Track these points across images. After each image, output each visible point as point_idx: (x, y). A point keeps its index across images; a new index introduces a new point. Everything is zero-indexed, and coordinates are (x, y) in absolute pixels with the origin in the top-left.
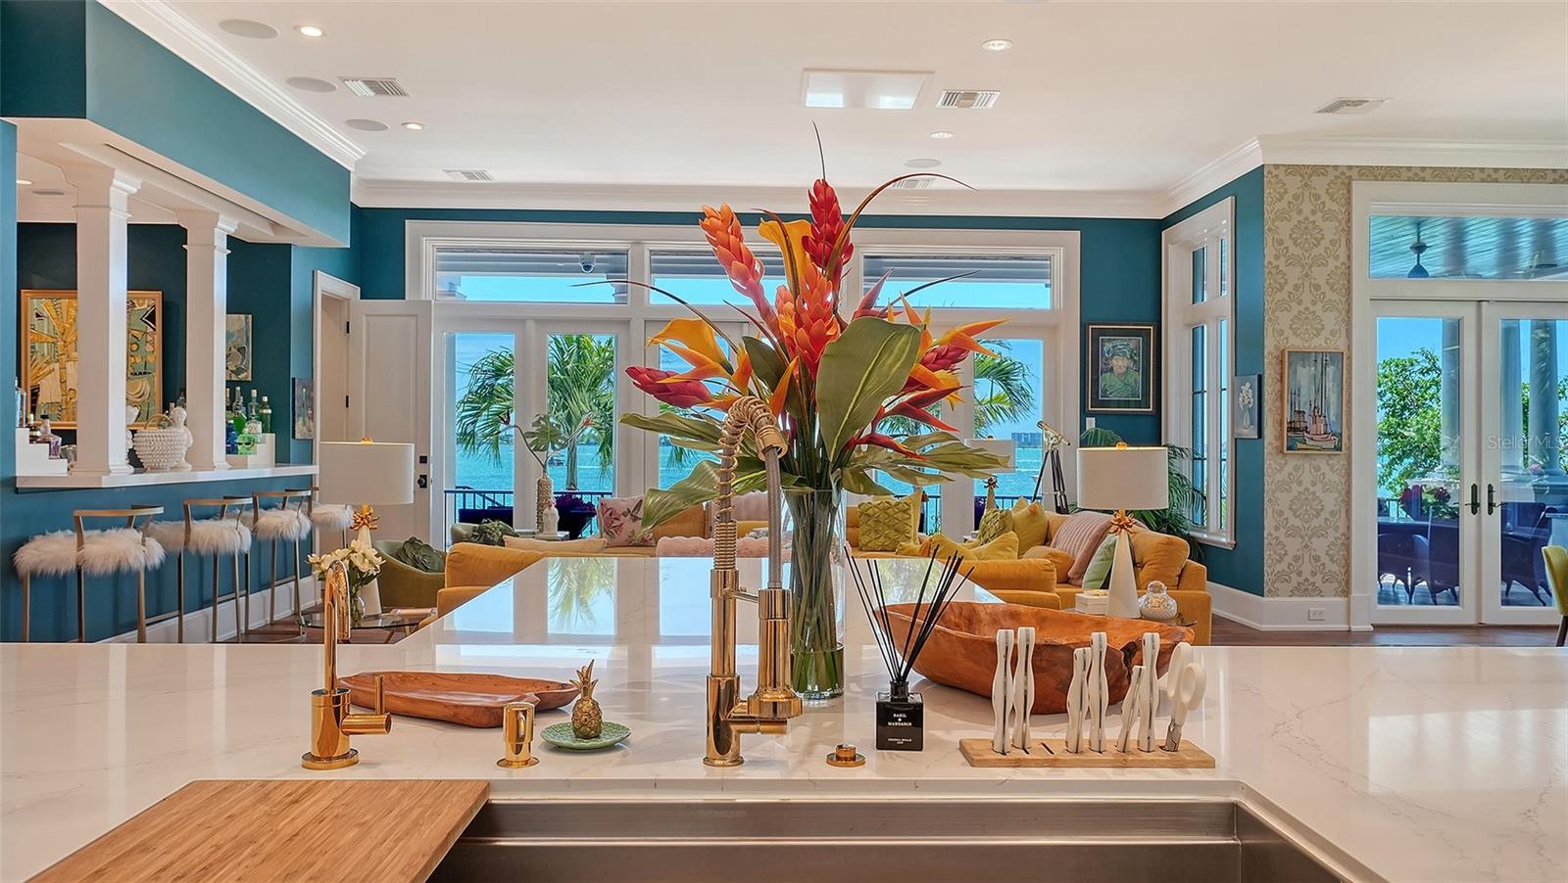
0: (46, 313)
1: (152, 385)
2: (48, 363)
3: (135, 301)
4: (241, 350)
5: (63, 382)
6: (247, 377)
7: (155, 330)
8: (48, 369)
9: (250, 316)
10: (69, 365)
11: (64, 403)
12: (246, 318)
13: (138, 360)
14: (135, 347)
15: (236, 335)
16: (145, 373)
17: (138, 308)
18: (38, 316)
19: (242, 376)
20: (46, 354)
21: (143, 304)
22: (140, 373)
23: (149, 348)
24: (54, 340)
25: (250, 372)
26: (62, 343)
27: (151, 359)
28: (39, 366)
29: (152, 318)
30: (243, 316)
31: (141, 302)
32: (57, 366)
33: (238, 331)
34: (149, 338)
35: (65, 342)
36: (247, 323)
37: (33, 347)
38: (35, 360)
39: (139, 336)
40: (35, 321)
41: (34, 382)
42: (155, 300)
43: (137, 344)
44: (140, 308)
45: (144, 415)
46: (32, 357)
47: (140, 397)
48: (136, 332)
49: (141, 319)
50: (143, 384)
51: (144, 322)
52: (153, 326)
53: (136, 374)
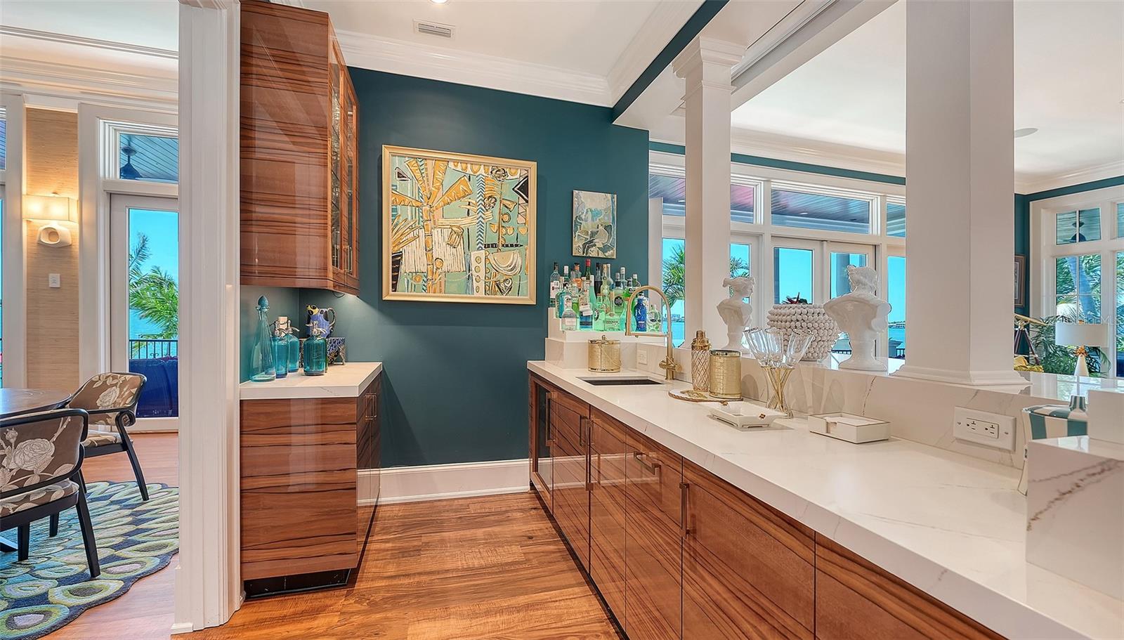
0: (409, 174)
1: (524, 258)
2: (411, 228)
3: (507, 170)
4: (608, 228)
5: (428, 250)
6: (613, 255)
7: (527, 202)
8: (411, 235)
9: (616, 196)
10: (435, 232)
11: (430, 273)
12: (613, 198)
13: (510, 231)
14: (506, 217)
15: (604, 213)
16: (517, 246)
17: (510, 177)
18: (400, 175)
20: (409, 218)
21: (515, 174)
22: (512, 246)
23: (520, 219)
24: (419, 204)
25: (615, 249)
26: (428, 208)
27: (523, 231)
28: (400, 232)
29: (523, 188)
30: (609, 196)
31: (513, 171)
32: (422, 233)
33: (605, 210)
34: (521, 210)
35: (431, 207)
36: (613, 203)
37: (394, 210)
38: (397, 225)
39: (511, 206)
40: (398, 182)
41: (396, 249)
42: (527, 171)
43: (509, 215)
44: (512, 177)
45: (515, 289)
46: (393, 220)
47: (512, 270)
48: (509, 203)
49: (513, 189)
50: (514, 257)
51: (516, 192)
52: (526, 197)
53: (507, 246)
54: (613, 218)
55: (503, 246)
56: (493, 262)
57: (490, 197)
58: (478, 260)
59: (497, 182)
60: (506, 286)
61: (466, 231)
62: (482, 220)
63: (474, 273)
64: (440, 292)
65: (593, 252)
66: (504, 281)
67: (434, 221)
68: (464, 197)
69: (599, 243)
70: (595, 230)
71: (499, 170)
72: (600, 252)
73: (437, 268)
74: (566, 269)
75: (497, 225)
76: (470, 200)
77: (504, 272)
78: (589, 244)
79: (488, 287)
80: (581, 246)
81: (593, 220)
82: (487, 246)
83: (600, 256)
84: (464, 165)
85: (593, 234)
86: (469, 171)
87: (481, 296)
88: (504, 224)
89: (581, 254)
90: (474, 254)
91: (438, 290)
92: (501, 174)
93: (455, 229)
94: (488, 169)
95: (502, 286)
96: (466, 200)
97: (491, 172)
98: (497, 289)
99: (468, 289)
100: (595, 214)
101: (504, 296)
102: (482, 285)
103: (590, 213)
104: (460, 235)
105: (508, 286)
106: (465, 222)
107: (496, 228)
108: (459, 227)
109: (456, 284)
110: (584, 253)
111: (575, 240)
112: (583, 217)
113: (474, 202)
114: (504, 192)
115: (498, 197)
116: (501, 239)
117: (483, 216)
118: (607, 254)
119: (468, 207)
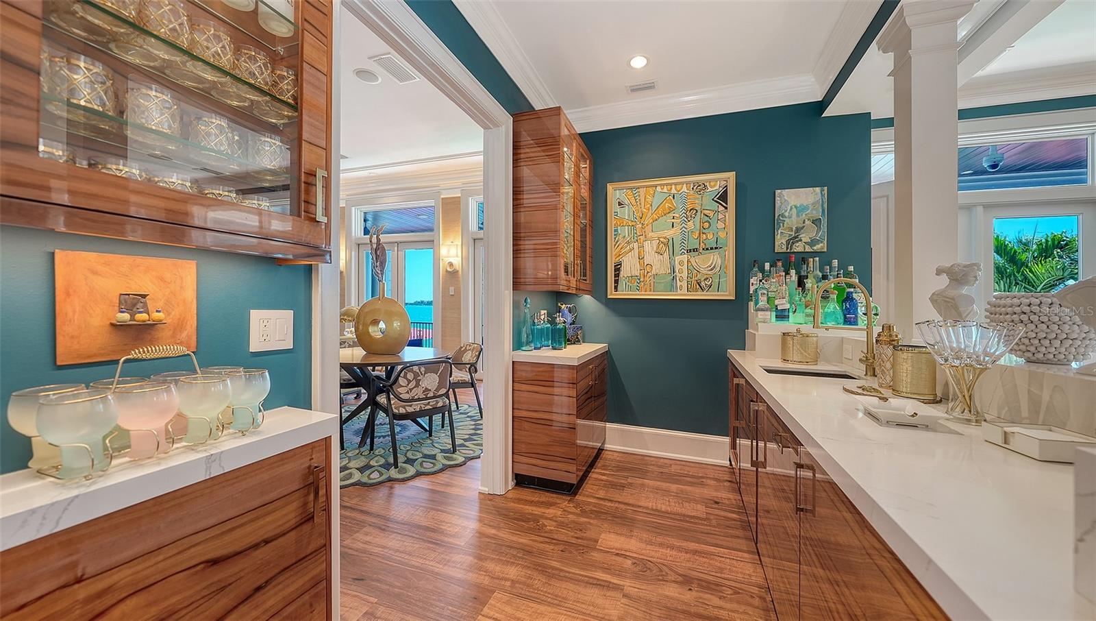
0: (626, 202)
1: (723, 258)
2: (628, 243)
3: (707, 184)
4: (816, 222)
5: (641, 258)
6: (822, 248)
7: (726, 208)
8: (628, 248)
9: (826, 188)
10: (646, 244)
11: (642, 276)
12: (822, 191)
13: (710, 236)
14: (706, 225)
15: (811, 207)
16: (716, 248)
17: (710, 189)
18: (620, 204)
19: (817, 248)
20: (627, 236)
21: (715, 186)
22: (712, 249)
23: (720, 225)
24: (634, 224)
25: (825, 242)
26: (640, 226)
27: (722, 235)
28: (620, 247)
29: (723, 197)
30: (818, 189)
31: (712, 184)
32: (636, 245)
33: (812, 204)
34: (721, 216)
35: (643, 224)
36: (823, 195)
37: (616, 231)
38: (618, 241)
39: (711, 214)
40: (618, 209)
41: (617, 259)
42: (727, 181)
43: (709, 222)
44: (711, 189)
45: (715, 286)
46: (615, 238)
47: (712, 270)
48: (709, 212)
49: (713, 199)
50: (714, 258)
51: (716, 201)
52: (725, 205)
53: (707, 249)
54: (823, 210)
55: (703, 249)
56: (694, 264)
57: (691, 209)
58: (681, 263)
59: (698, 196)
60: (706, 284)
61: (671, 240)
62: (685, 230)
63: (678, 274)
64: (650, 291)
65: (798, 247)
66: (706, 279)
67: (645, 235)
68: (669, 213)
69: (805, 237)
70: (801, 225)
71: (700, 186)
72: (807, 247)
73: (648, 272)
74: (767, 266)
75: (698, 232)
76: (674, 215)
77: (705, 272)
78: (794, 239)
79: (689, 286)
80: (785, 243)
81: (798, 215)
82: (689, 251)
83: (807, 250)
84: (669, 187)
85: (798, 230)
86: (674, 191)
87: (684, 293)
88: (704, 231)
89: (785, 250)
90: (678, 259)
91: (648, 289)
92: (700, 188)
93: (661, 239)
94: (690, 187)
95: (703, 284)
96: (672, 215)
97: (693, 189)
98: (698, 286)
99: (672, 287)
100: (800, 210)
101: (705, 293)
102: (685, 284)
103: (794, 210)
104: (667, 245)
105: (709, 283)
106: (670, 233)
107: (697, 235)
108: (665, 238)
109: (663, 285)
110: (787, 248)
111: (778, 237)
112: (787, 214)
113: (678, 216)
114: (704, 203)
115: (698, 208)
116: (702, 244)
117: (686, 226)
118: (815, 248)
119: (673, 221)
